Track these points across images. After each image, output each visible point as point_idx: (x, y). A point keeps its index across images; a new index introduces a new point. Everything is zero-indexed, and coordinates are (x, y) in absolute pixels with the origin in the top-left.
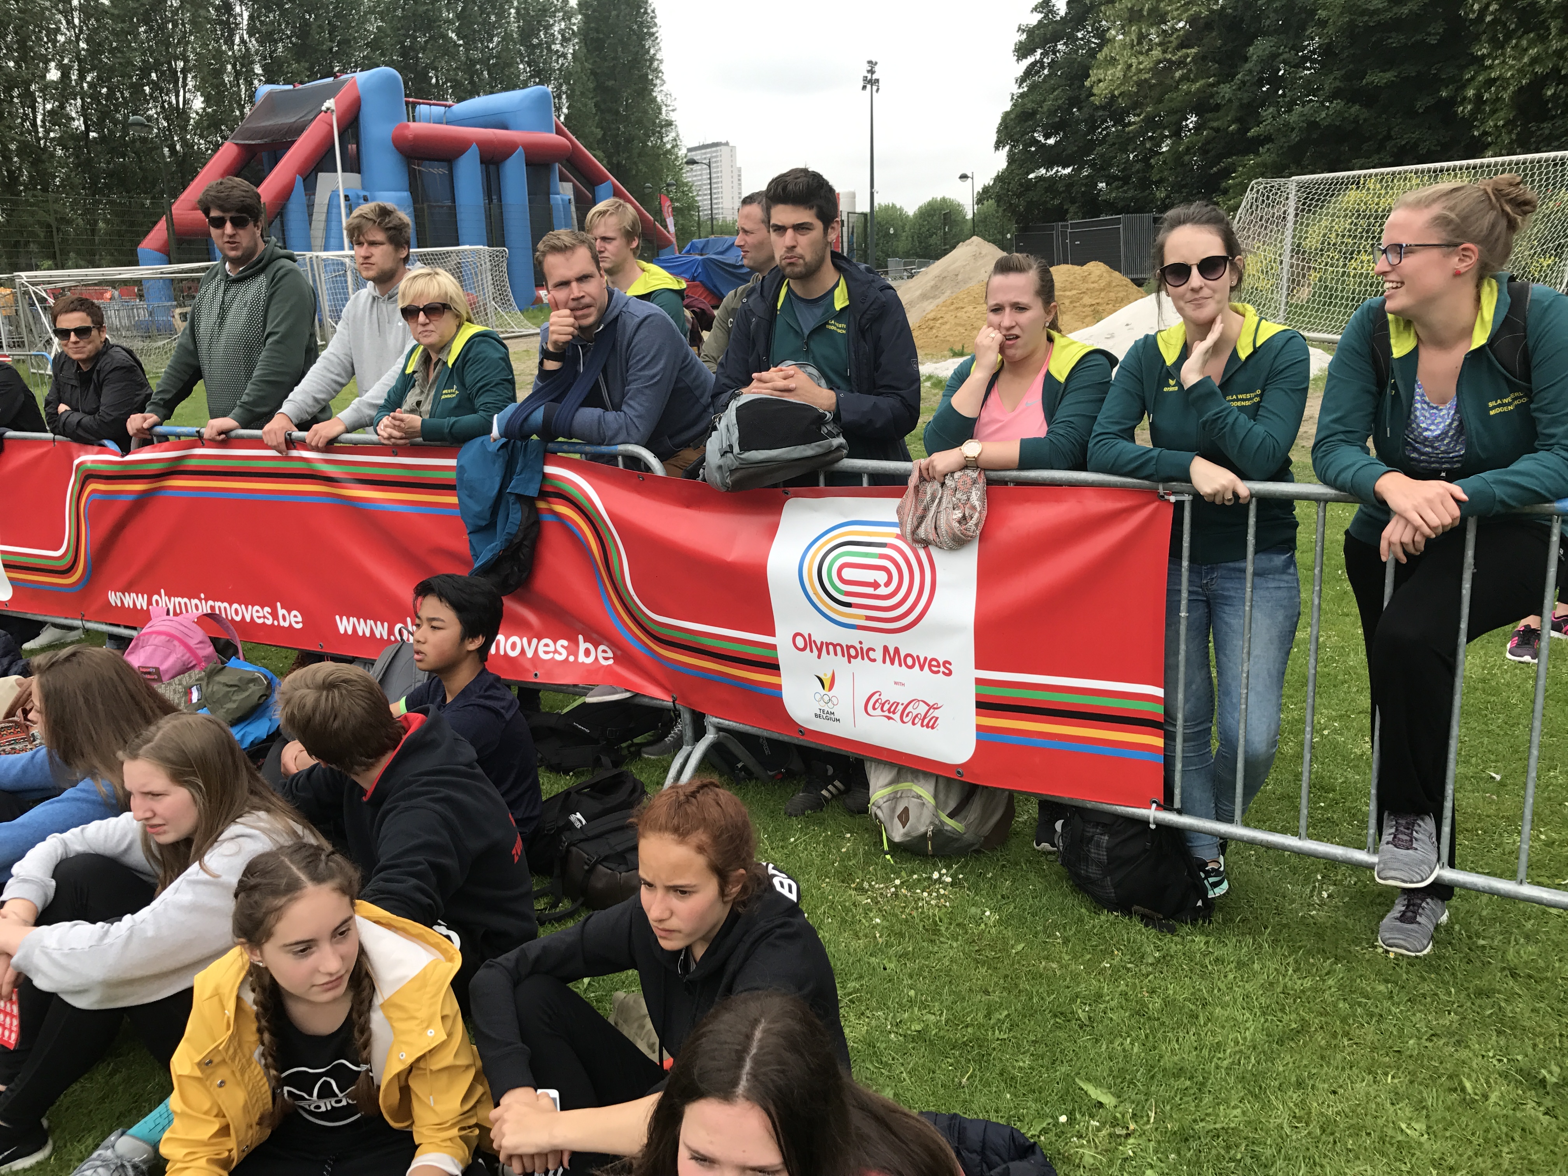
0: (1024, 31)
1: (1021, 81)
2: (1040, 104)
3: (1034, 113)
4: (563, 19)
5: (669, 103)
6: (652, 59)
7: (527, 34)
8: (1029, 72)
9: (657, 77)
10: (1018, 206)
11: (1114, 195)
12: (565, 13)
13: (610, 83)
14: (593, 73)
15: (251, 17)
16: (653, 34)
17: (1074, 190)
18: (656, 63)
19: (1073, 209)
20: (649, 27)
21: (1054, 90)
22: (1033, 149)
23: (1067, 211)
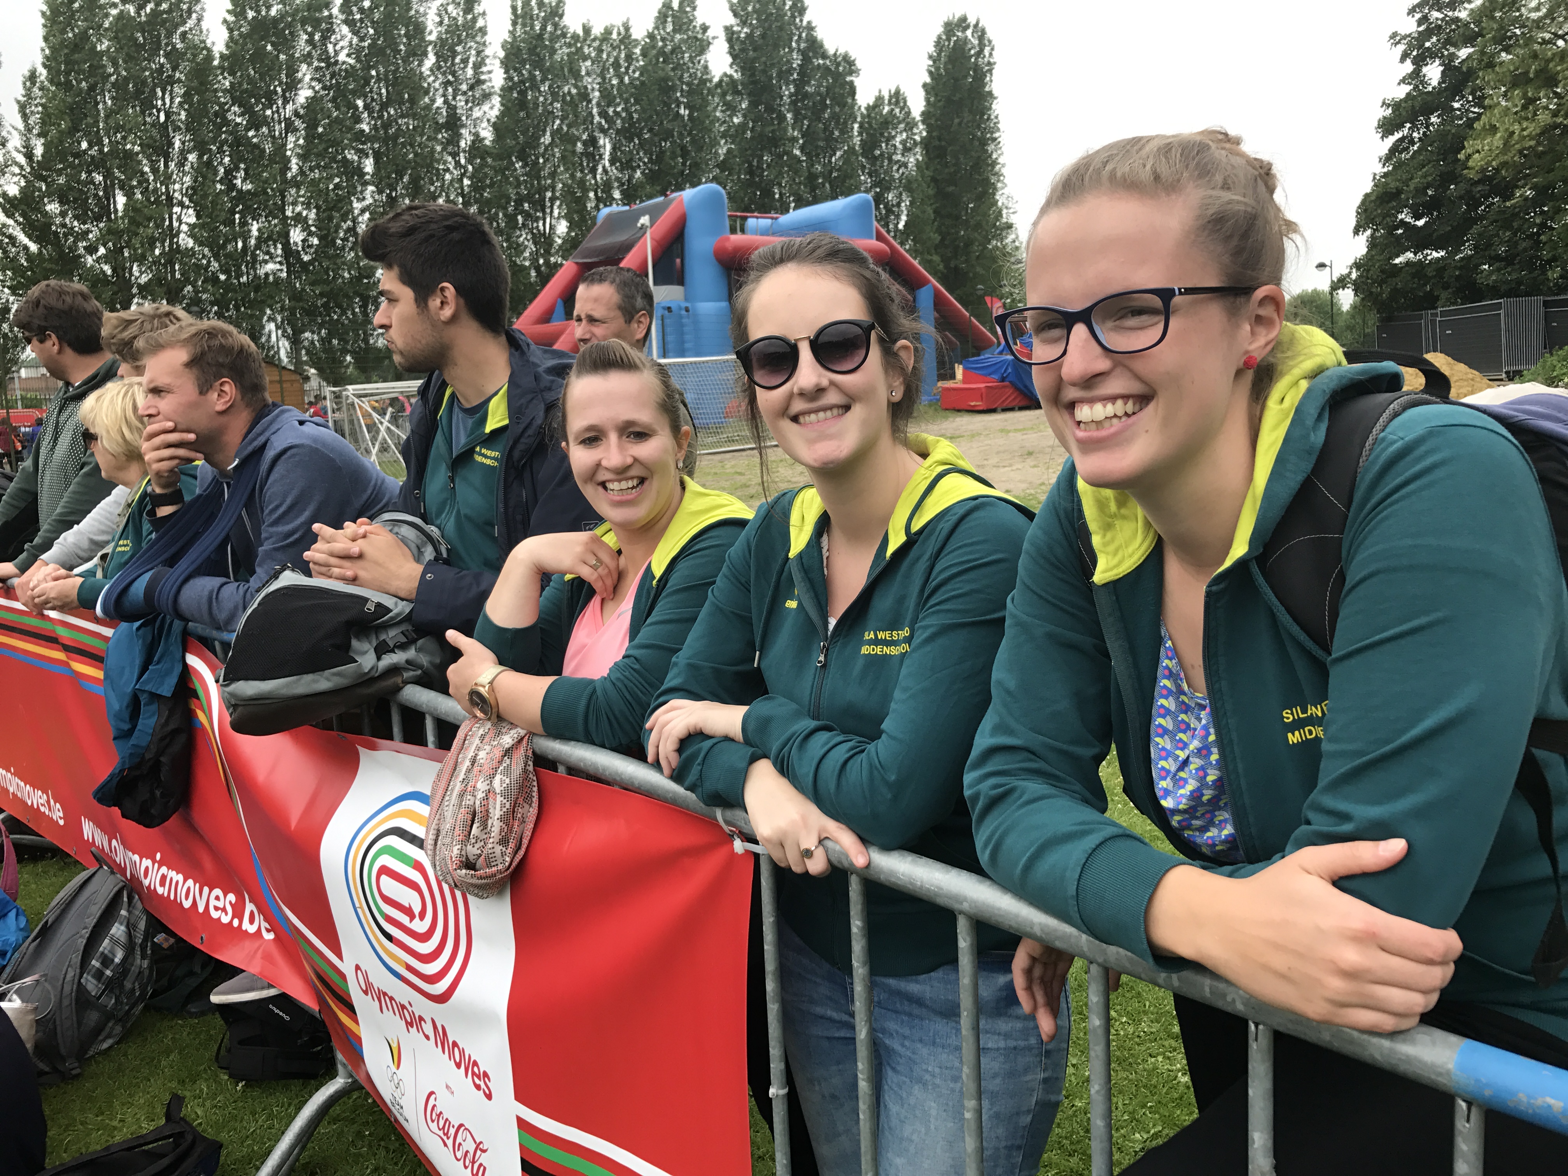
0: (1388, 106)
1: (1388, 159)
2: (1406, 183)
3: (1399, 192)
4: (905, 130)
5: (1010, 205)
6: (995, 163)
7: (869, 146)
8: (1394, 150)
9: (998, 181)
10: (1381, 294)
11: (1494, 278)
12: (907, 124)
13: (951, 189)
14: (934, 180)
15: (614, 148)
16: (996, 139)
17: (1446, 275)
18: (998, 167)
19: (1444, 295)
20: (992, 133)
21: (1424, 167)
22: (1400, 231)
23: (1437, 298)
